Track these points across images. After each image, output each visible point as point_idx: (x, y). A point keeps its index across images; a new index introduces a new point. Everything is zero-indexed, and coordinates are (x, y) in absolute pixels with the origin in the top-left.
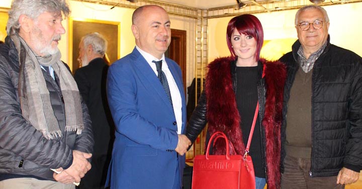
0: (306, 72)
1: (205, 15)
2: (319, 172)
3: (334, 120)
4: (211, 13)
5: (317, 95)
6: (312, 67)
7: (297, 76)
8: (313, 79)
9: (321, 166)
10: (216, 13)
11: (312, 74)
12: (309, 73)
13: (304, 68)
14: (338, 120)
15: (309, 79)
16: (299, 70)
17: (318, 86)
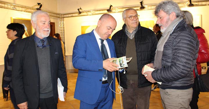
0: (131, 38)
1: (63, 17)
2: (142, 85)
3: (147, 60)
4: (65, 16)
5: (138, 49)
6: (134, 36)
7: (128, 42)
8: (135, 41)
9: (142, 82)
10: (67, 16)
11: (134, 39)
12: (133, 39)
13: (130, 37)
14: (148, 60)
15: (134, 42)
16: (128, 39)
17: (138, 45)
